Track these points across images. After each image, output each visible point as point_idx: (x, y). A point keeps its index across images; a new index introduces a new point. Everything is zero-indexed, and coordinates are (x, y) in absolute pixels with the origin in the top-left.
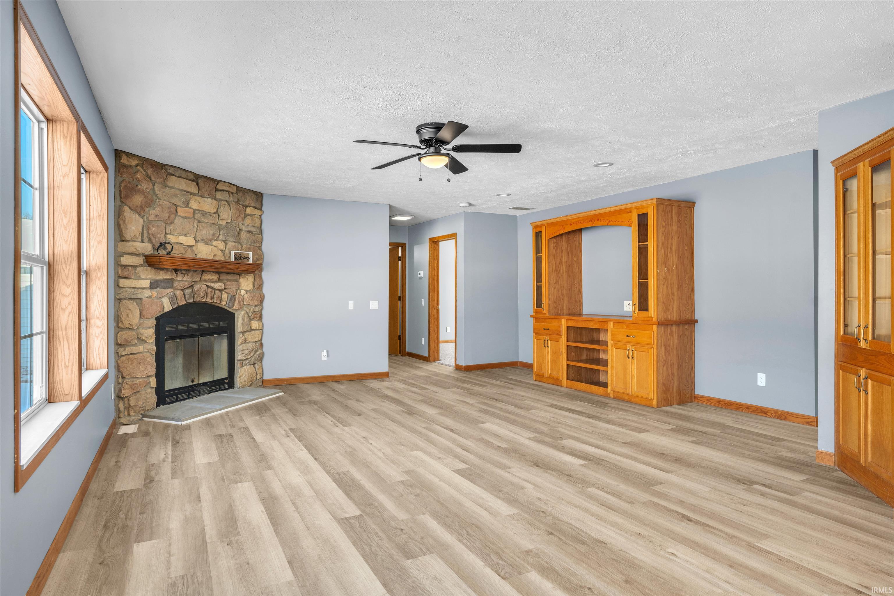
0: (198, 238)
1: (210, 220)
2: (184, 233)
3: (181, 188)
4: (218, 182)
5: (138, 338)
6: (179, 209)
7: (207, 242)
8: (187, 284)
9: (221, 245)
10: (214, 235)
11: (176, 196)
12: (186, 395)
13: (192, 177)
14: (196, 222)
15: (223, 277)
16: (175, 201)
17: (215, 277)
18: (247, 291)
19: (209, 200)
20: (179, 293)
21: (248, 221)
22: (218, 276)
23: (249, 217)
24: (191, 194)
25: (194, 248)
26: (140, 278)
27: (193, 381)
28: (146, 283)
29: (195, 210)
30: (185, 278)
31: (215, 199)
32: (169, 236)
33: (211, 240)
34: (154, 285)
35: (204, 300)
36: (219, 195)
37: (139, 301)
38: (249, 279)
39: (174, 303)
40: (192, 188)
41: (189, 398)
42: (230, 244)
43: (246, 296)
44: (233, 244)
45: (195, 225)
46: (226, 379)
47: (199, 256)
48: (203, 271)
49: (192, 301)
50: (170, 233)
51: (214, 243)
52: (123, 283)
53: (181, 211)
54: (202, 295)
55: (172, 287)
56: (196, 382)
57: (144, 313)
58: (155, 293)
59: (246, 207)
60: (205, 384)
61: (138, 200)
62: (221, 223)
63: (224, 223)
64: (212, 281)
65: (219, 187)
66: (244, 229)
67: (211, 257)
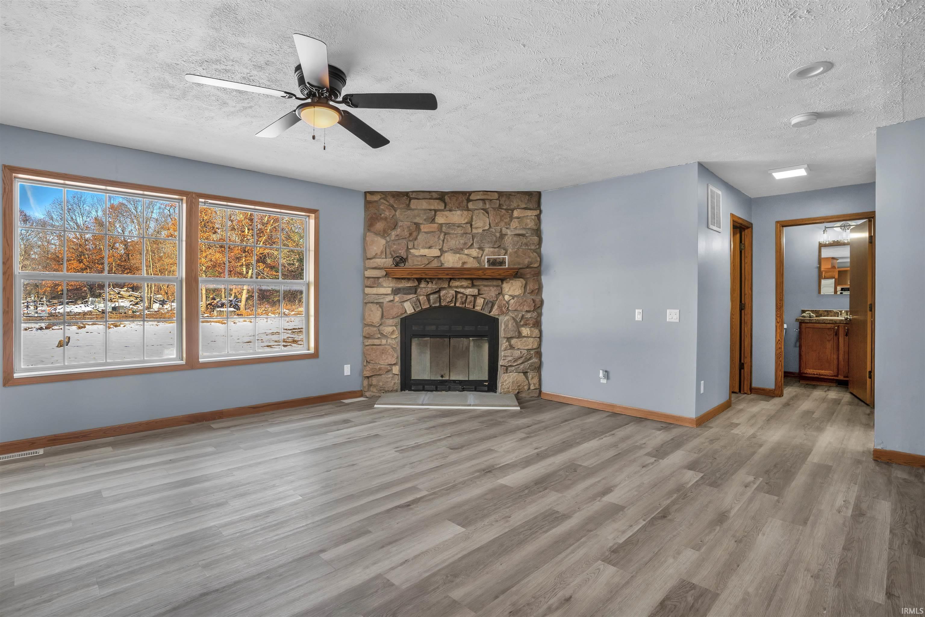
0: (445, 249)
1: (460, 231)
2: (428, 245)
3: (424, 207)
4: (470, 193)
5: (382, 334)
6: (422, 227)
7: (458, 251)
8: (429, 291)
9: (474, 252)
10: (465, 244)
11: (419, 216)
12: (433, 387)
13: (435, 195)
14: (443, 234)
15: (476, 283)
16: (417, 220)
17: (465, 283)
18: (513, 297)
19: (459, 212)
20: (422, 298)
21: (515, 224)
22: (469, 282)
23: (516, 220)
24: (436, 211)
25: (442, 258)
26: (382, 286)
27: (442, 376)
28: (389, 291)
29: (441, 225)
30: (430, 285)
31: (468, 209)
32: (412, 251)
33: (462, 249)
34: (396, 292)
35: (453, 305)
36: (471, 205)
37: (380, 304)
38: (514, 284)
39: (418, 307)
40: (437, 205)
41: (437, 390)
42: (487, 250)
43: (512, 301)
44: (492, 250)
45: (442, 237)
46: (485, 381)
47: (446, 265)
48: (451, 279)
49: (438, 305)
50: (414, 248)
51: (466, 252)
52: (368, 290)
53: (425, 228)
54: (448, 300)
55: (415, 293)
56: (446, 378)
57: (385, 314)
58: (397, 298)
59: (513, 210)
60: (454, 381)
61: (380, 226)
62: (474, 231)
63: (480, 231)
64: (462, 287)
65: (472, 197)
66: (509, 232)
67: (459, 265)
